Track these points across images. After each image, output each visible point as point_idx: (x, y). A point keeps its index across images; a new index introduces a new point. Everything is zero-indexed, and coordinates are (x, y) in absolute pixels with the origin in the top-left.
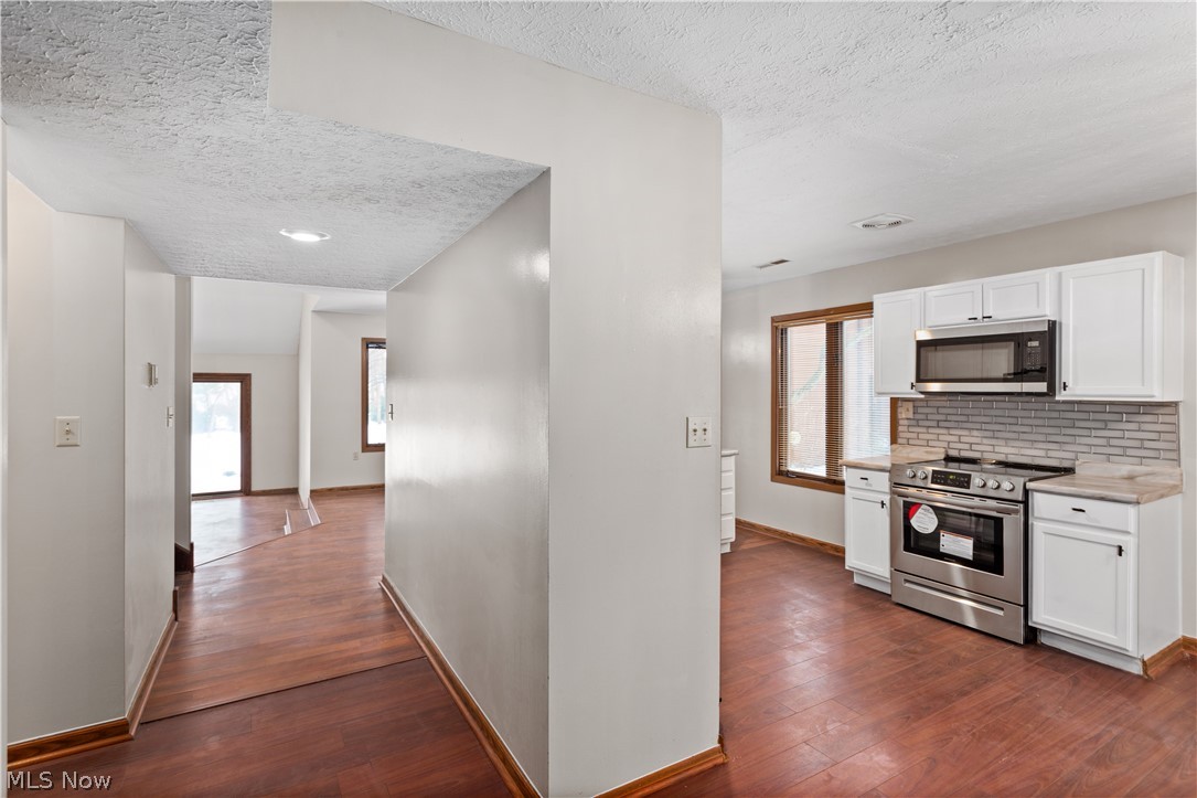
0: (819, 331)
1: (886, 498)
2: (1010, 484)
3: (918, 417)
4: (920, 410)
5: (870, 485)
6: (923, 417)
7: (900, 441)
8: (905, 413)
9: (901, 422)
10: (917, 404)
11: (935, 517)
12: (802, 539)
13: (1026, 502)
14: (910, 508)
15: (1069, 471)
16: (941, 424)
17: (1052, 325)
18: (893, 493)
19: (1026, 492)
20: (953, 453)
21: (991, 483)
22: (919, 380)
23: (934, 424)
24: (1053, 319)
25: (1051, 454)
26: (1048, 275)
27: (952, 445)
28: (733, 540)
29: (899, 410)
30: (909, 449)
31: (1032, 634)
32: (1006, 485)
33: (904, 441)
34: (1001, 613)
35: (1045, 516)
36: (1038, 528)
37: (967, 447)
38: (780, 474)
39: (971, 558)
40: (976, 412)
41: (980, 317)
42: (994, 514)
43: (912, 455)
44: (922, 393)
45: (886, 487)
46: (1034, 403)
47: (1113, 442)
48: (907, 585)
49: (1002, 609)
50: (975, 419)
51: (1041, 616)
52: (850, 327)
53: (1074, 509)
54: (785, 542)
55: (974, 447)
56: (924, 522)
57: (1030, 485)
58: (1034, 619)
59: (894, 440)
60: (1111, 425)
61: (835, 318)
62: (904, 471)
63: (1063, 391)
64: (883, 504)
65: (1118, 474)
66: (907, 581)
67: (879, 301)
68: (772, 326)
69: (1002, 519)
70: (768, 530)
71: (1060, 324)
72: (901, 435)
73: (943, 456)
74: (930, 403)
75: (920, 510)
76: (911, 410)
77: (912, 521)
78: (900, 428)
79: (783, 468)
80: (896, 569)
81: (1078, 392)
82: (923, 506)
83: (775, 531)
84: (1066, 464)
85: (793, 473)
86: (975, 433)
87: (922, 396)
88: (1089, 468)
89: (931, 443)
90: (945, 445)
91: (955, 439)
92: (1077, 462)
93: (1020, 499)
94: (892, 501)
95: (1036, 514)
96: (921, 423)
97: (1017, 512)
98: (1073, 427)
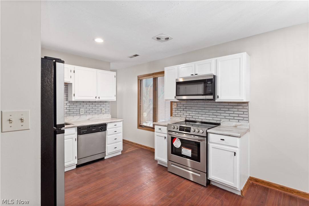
0: (151, 80)
1: (166, 136)
2: (202, 131)
3: (178, 107)
4: (179, 105)
5: (162, 131)
6: (179, 107)
7: (173, 115)
8: (174, 106)
9: (173, 109)
10: (178, 103)
11: (180, 142)
12: (146, 147)
13: (207, 137)
14: (173, 139)
15: (218, 124)
16: (184, 110)
17: (214, 76)
18: (168, 134)
19: (207, 133)
20: (187, 119)
21: (197, 130)
22: (177, 95)
23: (182, 110)
24: (215, 75)
25: (214, 119)
26: (213, 60)
27: (187, 116)
28: (122, 150)
29: (173, 105)
30: (175, 118)
31: (209, 182)
32: (201, 131)
33: (174, 115)
34: (199, 175)
35: (212, 142)
36: (211, 145)
37: (191, 117)
38: (140, 126)
39: (191, 156)
40: (194, 106)
41: (194, 74)
42: (197, 141)
43: (176, 120)
44: (178, 99)
45: (166, 132)
46: (209, 103)
47: (231, 115)
48: (172, 165)
49: (200, 174)
50: (193, 108)
51: (211, 177)
52: (159, 79)
53: (221, 139)
54: (141, 148)
55: (193, 117)
56: (177, 144)
57: (208, 131)
58: (209, 177)
59: (171, 115)
60: (230, 110)
61: (156, 76)
62: (171, 126)
63: (217, 99)
64: (165, 137)
65: (232, 125)
66: (172, 164)
67: (166, 70)
68: (138, 79)
69: (200, 143)
70: (137, 144)
71: (217, 76)
72: (173, 113)
73: (184, 120)
74: (181, 103)
75: (176, 140)
76: (176, 105)
77: (174, 144)
78: (173, 111)
79: (141, 124)
80: (169, 160)
81: (222, 99)
82: (177, 138)
83: (139, 145)
84: (218, 122)
85: (144, 126)
86: (193, 112)
87: (178, 101)
88: (224, 123)
89: (181, 116)
90: (185, 116)
91: (188, 114)
92: (221, 122)
93: (205, 136)
94: (168, 136)
95: (210, 141)
96: (179, 109)
97: (204, 140)
98: (220, 110)
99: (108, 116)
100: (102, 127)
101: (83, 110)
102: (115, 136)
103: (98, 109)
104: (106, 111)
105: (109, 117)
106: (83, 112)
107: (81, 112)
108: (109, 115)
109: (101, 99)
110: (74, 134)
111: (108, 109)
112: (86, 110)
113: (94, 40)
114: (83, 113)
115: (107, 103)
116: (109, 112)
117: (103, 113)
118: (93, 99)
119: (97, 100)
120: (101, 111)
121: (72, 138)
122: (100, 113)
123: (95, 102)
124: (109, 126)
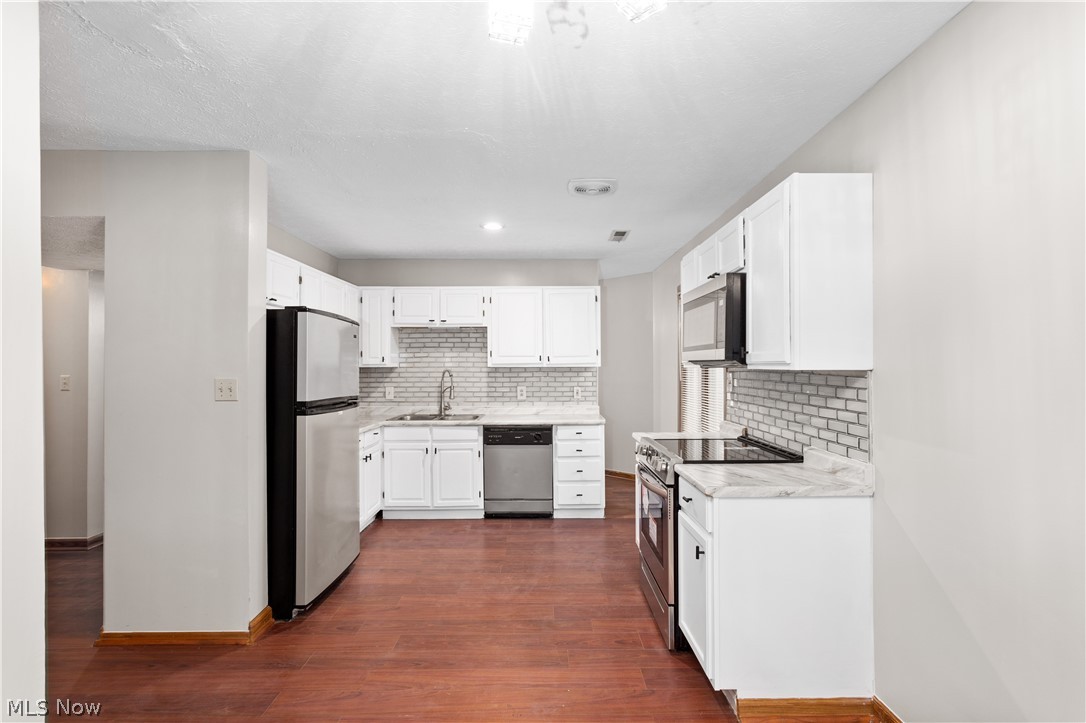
26: (741, 220)
28: (603, 506)
36: (680, 518)
39: (656, 546)
41: (713, 274)
63: (751, 360)
97: (668, 496)
99: (591, 409)
100: (540, 435)
101: (524, 388)
102: (578, 463)
103: (563, 389)
104: (585, 394)
105: (592, 412)
106: (524, 393)
107: (519, 393)
108: (593, 407)
109: (555, 362)
110: (477, 441)
111: (593, 389)
112: (533, 389)
113: (481, 227)
114: (524, 398)
115: (590, 374)
116: (593, 399)
117: (578, 401)
118: (533, 362)
119: (545, 364)
120: (571, 394)
121: (472, 450)
122: (568, 399)
123: (540, 369)
124: (559, 435)
